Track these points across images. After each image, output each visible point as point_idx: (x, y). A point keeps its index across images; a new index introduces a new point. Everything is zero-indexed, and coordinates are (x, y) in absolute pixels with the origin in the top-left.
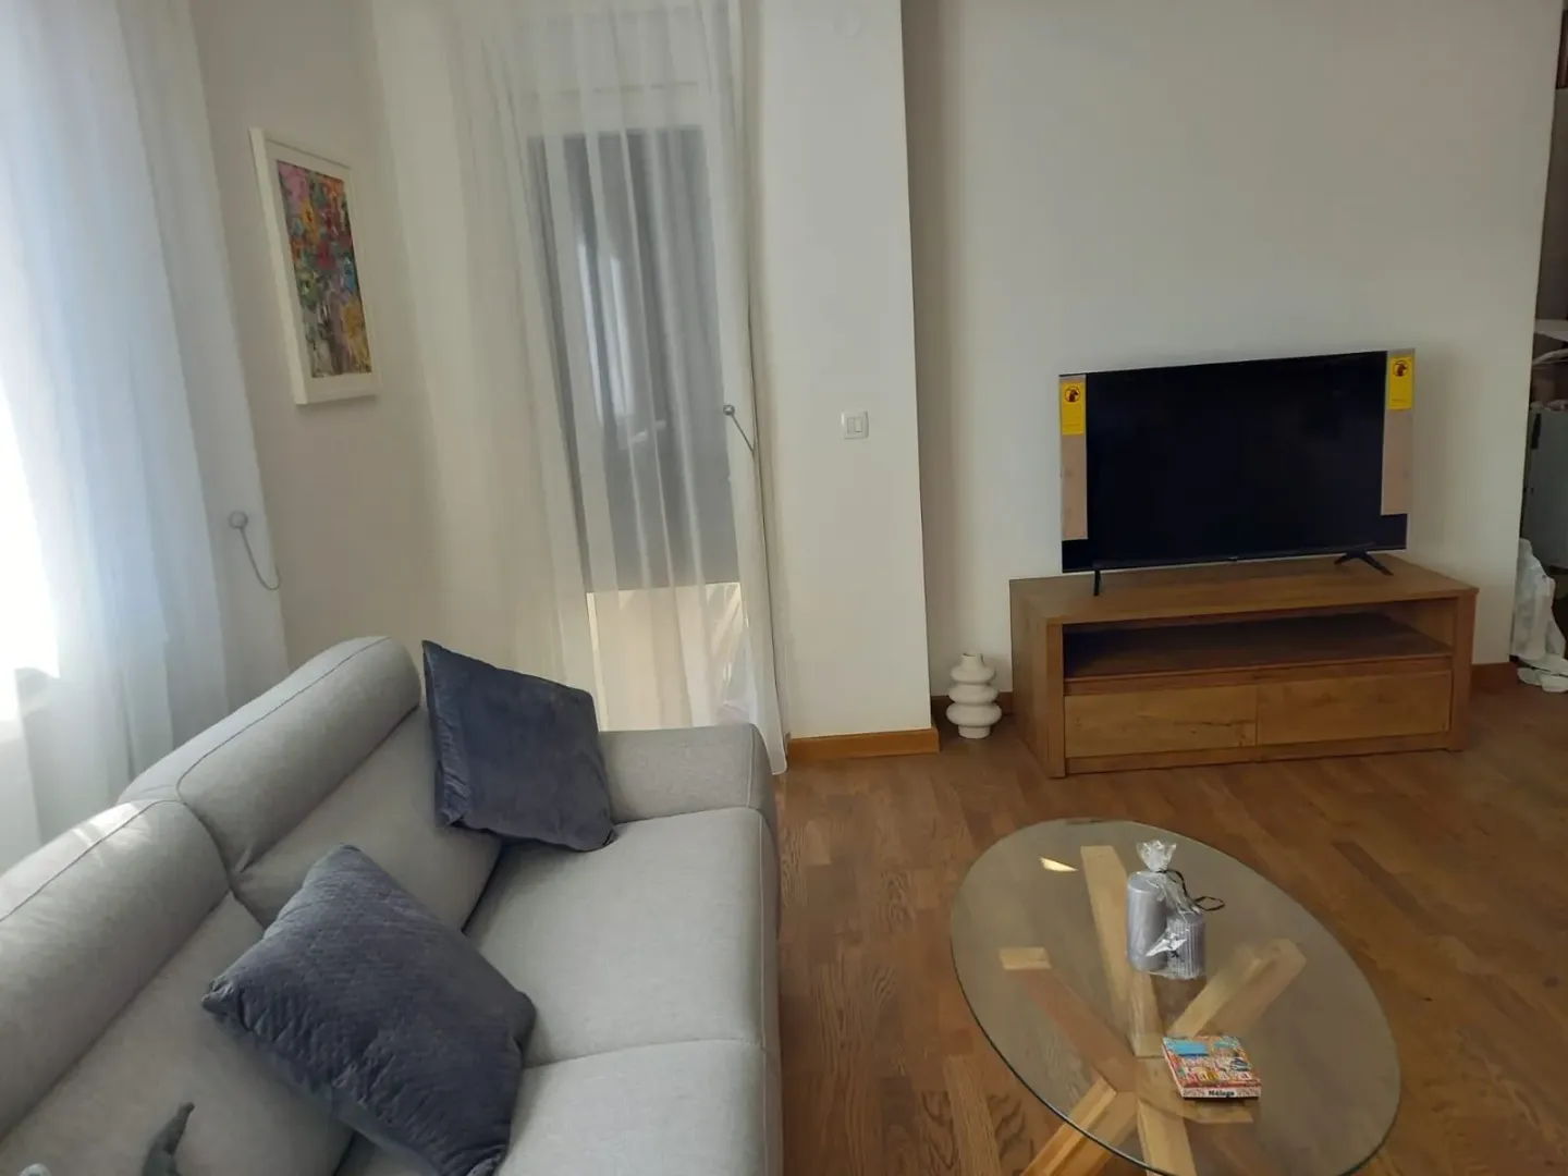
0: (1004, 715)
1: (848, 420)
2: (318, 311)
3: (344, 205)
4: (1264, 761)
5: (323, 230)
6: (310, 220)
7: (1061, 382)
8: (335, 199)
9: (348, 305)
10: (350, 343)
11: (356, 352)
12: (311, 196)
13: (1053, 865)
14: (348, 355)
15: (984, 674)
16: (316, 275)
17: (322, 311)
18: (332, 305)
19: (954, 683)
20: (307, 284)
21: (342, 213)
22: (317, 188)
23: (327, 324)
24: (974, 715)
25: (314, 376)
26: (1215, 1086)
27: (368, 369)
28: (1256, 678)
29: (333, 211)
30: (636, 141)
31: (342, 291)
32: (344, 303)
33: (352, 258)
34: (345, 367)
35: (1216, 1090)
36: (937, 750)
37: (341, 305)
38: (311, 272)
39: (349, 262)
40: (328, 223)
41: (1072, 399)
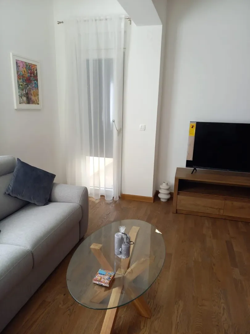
0: (171, 197)
1: (141, 126)
2: (24, 91)
3: (36, 70)
4: (225, 219)
5: (29, 75)
6: (25, 72)
7: (190, 123)
8: (34, 69)
9: (34, 90)
10: (33, 98)
11: (35, 100)
12: (26, 68)
13: (157, 231)
14: (32, 100)
15: (167, 187)
16: (25, 84)
17: (26, 91)
18: (29, 90)
19: (161, 189)
20: (22, 85)
21: (36, 72)
22: (28, 66)
23: (27, 94)
24: (163, 196)
25: (20, 103)
26: (99, 282)
27: (38, 104)
28: (226, 199)
29: (33, 71)
30: (100, 61)
31: (33, 88)
32: (33, 90)
33: (37, 81)
34: (31, 102)
35: (99, 283)
36: (153, 202)
37: (32, 90)
38: (23, 83)
39: (36, 82)
40: (31, 73)
41: (192, 127)
